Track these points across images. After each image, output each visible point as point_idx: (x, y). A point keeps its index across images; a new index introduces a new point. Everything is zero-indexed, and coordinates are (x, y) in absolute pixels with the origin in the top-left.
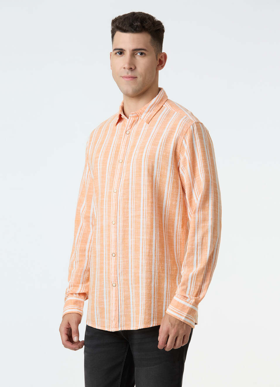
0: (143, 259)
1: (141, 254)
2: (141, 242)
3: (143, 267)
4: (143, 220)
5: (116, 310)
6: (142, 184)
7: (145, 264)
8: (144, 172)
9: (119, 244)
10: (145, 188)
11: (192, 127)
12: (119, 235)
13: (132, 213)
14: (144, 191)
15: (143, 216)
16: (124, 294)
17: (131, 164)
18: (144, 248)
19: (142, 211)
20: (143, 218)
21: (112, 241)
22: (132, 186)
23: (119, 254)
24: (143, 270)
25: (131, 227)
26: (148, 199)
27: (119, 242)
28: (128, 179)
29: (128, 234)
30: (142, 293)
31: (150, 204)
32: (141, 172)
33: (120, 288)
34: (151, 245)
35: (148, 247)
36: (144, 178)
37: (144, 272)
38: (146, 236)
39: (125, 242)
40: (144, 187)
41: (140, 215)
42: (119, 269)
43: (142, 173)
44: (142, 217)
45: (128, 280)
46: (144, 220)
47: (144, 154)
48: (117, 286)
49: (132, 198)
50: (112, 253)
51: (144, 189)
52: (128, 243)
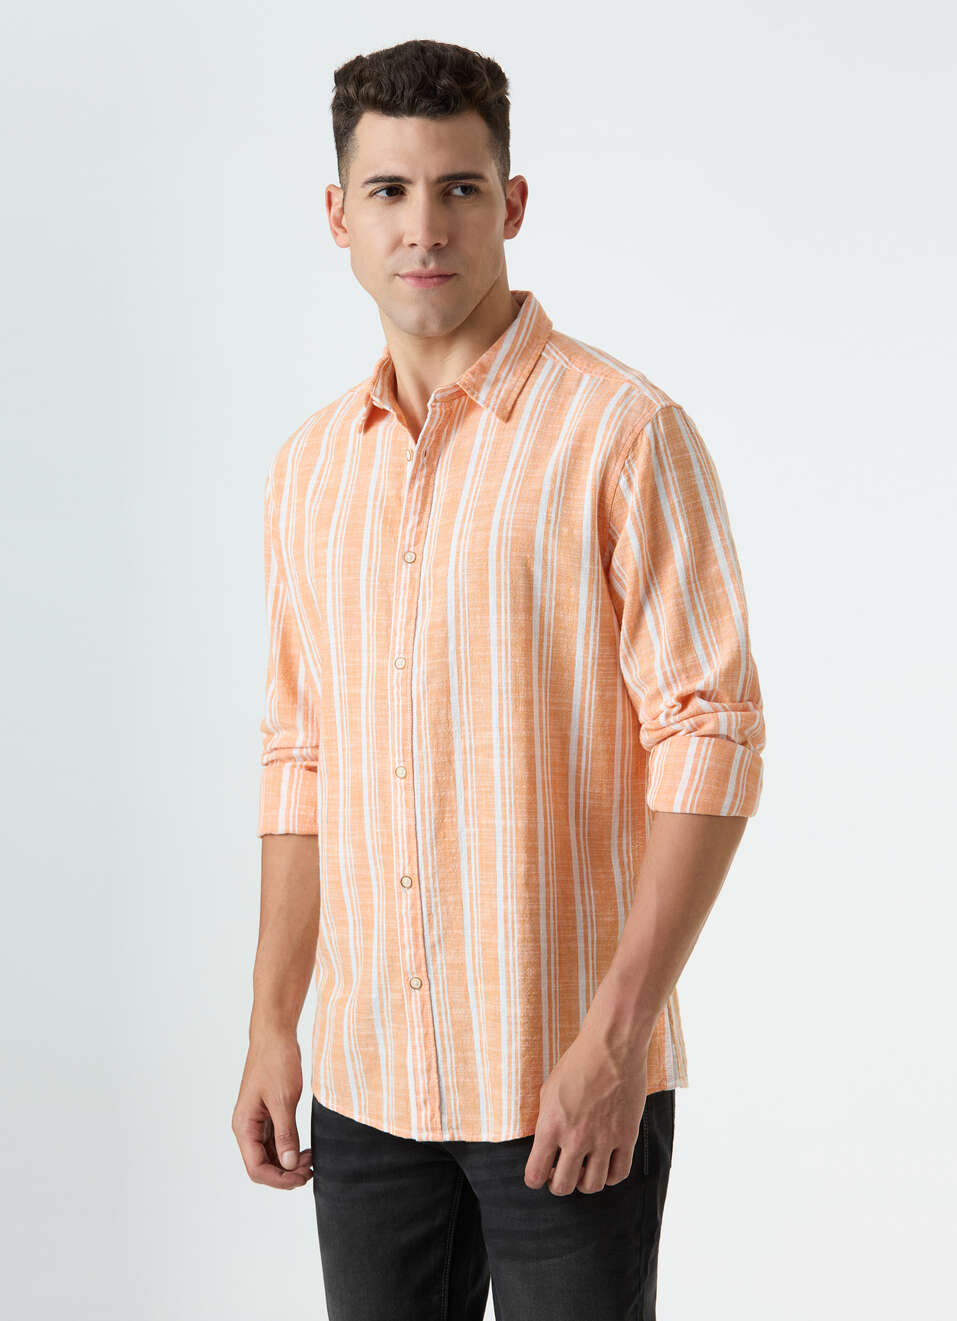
0: (510, 900)
1: (500, 881)
2: (499, 838)
3: (510, 925)
4: (502, 764)
5: (428, 1071)
6: (494, 637)
7: (515, 915)
8: (499, 596)
9: (424, 844)
10: (503, 654)
11: (648, 428)
12: (423, 813)
13: (463, 737)
14: (500, 662)
15: (502, 748)
16: (452, 1014)
17: (451, 568)
18: (509, 859)
19: (496, 734)
20: (502, 756)
21: (396, 834)
22: (458, 644)
23: (427, 878)
24: (510, 935)
25: (465, 788)
26: (516, 691)
27: (424, 837)
28: (444, 623)
29: (454, 812)
30: (509, 1017)
31: (521, 709)
32: (487, 597)
33: (438, 993)
34: (531, 850)
35: (523, 856)
36: (499, 619)
37: (513, 941)
38: (516, 819)
39: (444, 837)
40: (500, 650)
41: (490, 747)
42: (431, 928)
43: (492, 600)
44: (496, 752)
45: (462, 967)
46: (506, 764)
47: (494, 534)
48: (426, 987)
49: (460, 688)
50: (398, 874)
51: (500, 657)
52: (457, 841)
